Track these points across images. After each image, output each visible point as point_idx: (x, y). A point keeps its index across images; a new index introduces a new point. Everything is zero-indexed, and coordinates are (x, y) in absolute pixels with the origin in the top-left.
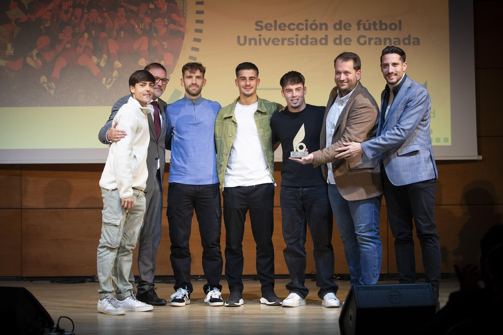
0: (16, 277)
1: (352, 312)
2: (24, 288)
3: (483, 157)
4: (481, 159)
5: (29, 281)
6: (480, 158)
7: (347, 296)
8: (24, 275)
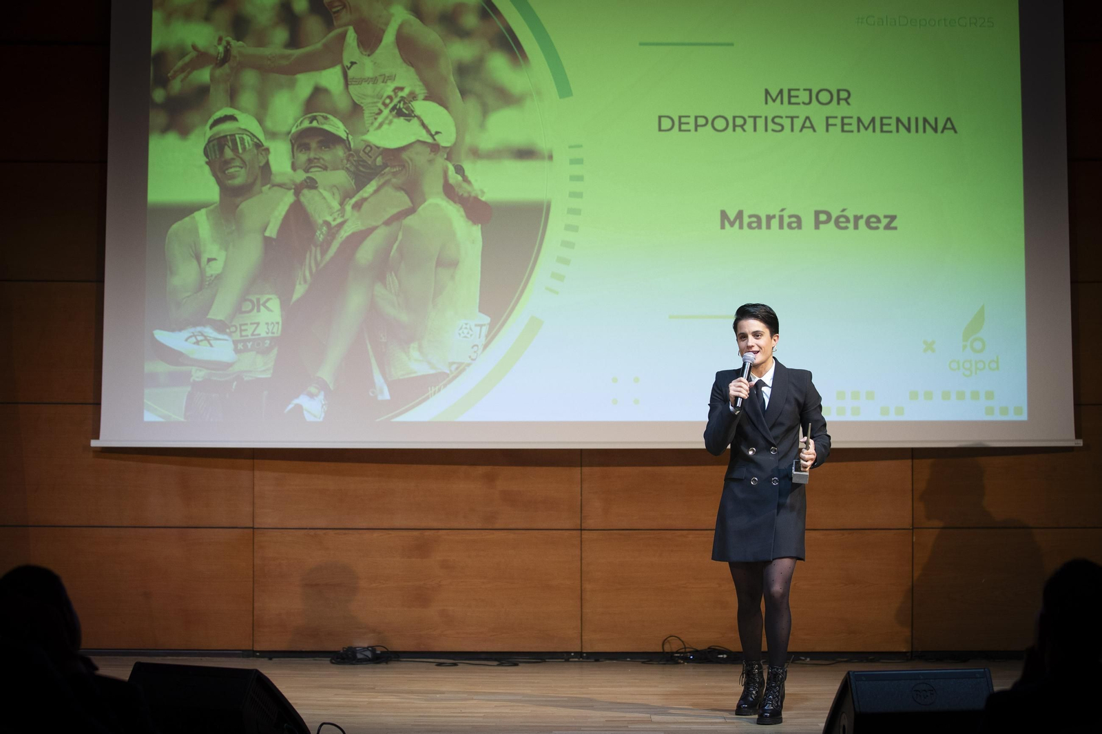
0: (243, 650)
1: (846, 721)
2: (257, 671)
3: (1083, 441)
4: (1082, 445)
5: (266, 659)
6: (1080, 443)
7: (837, 693)
8: (257, 648)
